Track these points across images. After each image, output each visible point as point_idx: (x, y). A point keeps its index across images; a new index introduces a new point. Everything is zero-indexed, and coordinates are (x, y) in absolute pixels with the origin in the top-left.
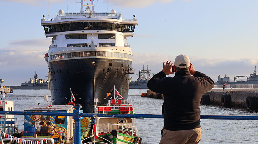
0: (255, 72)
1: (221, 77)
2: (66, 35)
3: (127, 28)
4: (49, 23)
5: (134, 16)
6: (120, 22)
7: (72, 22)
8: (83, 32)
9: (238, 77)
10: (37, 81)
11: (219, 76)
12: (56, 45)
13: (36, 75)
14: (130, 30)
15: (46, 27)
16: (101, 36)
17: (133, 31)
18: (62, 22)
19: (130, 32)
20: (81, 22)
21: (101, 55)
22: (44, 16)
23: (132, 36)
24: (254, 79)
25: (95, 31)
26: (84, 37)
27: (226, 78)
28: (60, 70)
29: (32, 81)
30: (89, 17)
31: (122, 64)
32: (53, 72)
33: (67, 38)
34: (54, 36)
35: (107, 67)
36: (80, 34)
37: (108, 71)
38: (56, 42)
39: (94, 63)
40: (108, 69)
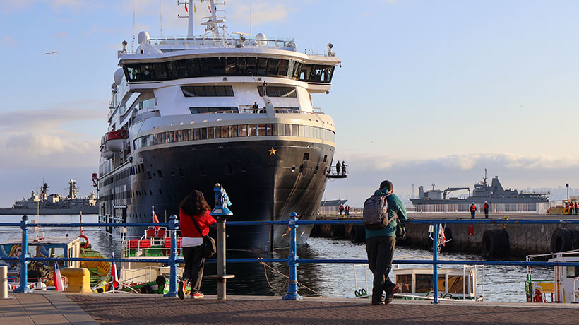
0: (485, 180)
1: (425, 191)
2: (184, 88)
3: (318, 73)
4: (139, 60)
5: (331, 46)
6: (303, 59)
7: (198, 57)
8: (225, 79)
9: (452, 190)
10: (46, 198)
11: (421, 188)
12: (158, 111)
13: (46, 186)
14: (322, 79)
15: (129, 69)
17: (328, 81)
18: (173, 57)
19: (323, 82)
20: (219, 56)
21: (289, 133)
22: (125, 43)
23: (327, 93)
24: (482, 195)
25: (254, 79)
26: (227, 91)
27: (435, 191)
28: (159, 171)
29: (37, 197)
30: (239, 46)
31: (326, 156)
32: (157, 173)
33: (187, 93)
34: (147, 89)
35: (300, 161)
36: (216, 85)
37: (301, 171)
38: (156, 105)
39: (274, 151)
40: (302, 166)
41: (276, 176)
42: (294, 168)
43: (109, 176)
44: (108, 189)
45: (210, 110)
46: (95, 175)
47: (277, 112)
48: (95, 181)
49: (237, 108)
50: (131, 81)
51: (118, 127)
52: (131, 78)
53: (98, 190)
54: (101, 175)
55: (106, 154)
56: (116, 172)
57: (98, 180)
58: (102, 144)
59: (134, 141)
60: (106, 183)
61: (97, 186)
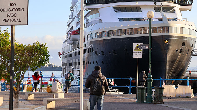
8: (137, 3)
14: (188, 3)
17: (191, 4)
23: (190, 10)
31: (193, 44)
32: (101, 53)
33: (117, 11)
34: (95, 8)
35: (181, 47)
36: (132, 6)
37: (180, 52)
38: (100, 16)
39: (167, 41)
40: (181, 50)
41: (168, 55)
42: (177, 51)
43: (69, 53)
44: (68, 60)
45: (129, 19)
46: (60, 53)
47: (168, 20)
48: (60, 55)
49: (144, 18)
50: (86, 4)
51: (75, 29)
52: (87, 3)
53: (61, 60)
54: (63, 52)
55: (69, 42)
56: (74, 51)
57: (61, 55)
58: (67, 37)
59: (87, 36)
60: (66, 57)
61: (61, 58)
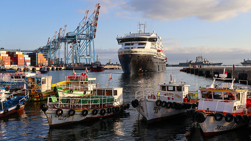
2: (125, 44)
4: (120, 39)
7: (127, 38)
14: (155, 41)
16: (140, 44)
20: (131, 38)
21: (133, 53)
25: (137, 42)
26: (133, 44)
34: (121, 44)
37: (137, 59)
